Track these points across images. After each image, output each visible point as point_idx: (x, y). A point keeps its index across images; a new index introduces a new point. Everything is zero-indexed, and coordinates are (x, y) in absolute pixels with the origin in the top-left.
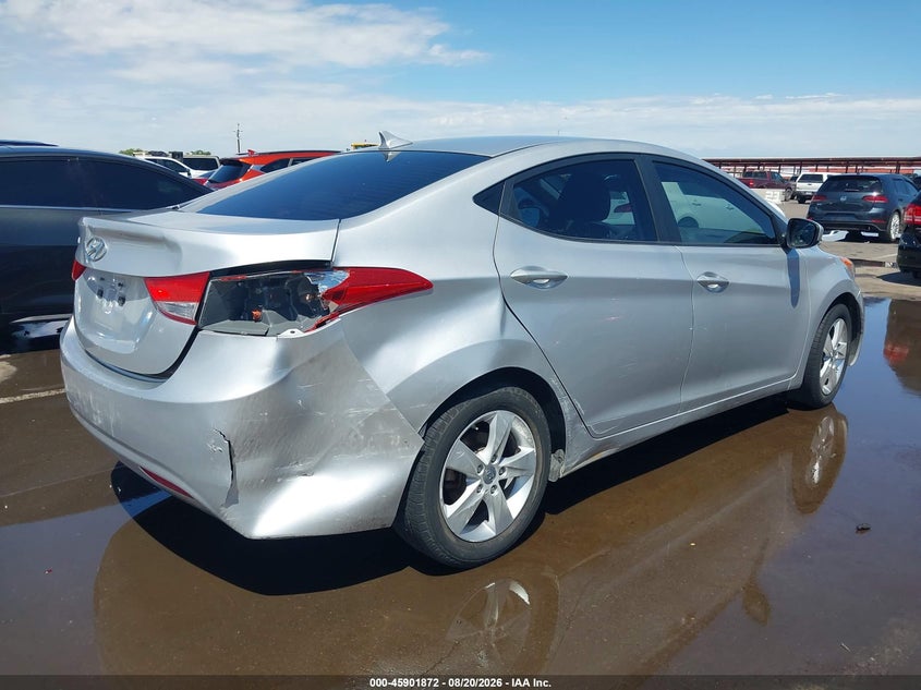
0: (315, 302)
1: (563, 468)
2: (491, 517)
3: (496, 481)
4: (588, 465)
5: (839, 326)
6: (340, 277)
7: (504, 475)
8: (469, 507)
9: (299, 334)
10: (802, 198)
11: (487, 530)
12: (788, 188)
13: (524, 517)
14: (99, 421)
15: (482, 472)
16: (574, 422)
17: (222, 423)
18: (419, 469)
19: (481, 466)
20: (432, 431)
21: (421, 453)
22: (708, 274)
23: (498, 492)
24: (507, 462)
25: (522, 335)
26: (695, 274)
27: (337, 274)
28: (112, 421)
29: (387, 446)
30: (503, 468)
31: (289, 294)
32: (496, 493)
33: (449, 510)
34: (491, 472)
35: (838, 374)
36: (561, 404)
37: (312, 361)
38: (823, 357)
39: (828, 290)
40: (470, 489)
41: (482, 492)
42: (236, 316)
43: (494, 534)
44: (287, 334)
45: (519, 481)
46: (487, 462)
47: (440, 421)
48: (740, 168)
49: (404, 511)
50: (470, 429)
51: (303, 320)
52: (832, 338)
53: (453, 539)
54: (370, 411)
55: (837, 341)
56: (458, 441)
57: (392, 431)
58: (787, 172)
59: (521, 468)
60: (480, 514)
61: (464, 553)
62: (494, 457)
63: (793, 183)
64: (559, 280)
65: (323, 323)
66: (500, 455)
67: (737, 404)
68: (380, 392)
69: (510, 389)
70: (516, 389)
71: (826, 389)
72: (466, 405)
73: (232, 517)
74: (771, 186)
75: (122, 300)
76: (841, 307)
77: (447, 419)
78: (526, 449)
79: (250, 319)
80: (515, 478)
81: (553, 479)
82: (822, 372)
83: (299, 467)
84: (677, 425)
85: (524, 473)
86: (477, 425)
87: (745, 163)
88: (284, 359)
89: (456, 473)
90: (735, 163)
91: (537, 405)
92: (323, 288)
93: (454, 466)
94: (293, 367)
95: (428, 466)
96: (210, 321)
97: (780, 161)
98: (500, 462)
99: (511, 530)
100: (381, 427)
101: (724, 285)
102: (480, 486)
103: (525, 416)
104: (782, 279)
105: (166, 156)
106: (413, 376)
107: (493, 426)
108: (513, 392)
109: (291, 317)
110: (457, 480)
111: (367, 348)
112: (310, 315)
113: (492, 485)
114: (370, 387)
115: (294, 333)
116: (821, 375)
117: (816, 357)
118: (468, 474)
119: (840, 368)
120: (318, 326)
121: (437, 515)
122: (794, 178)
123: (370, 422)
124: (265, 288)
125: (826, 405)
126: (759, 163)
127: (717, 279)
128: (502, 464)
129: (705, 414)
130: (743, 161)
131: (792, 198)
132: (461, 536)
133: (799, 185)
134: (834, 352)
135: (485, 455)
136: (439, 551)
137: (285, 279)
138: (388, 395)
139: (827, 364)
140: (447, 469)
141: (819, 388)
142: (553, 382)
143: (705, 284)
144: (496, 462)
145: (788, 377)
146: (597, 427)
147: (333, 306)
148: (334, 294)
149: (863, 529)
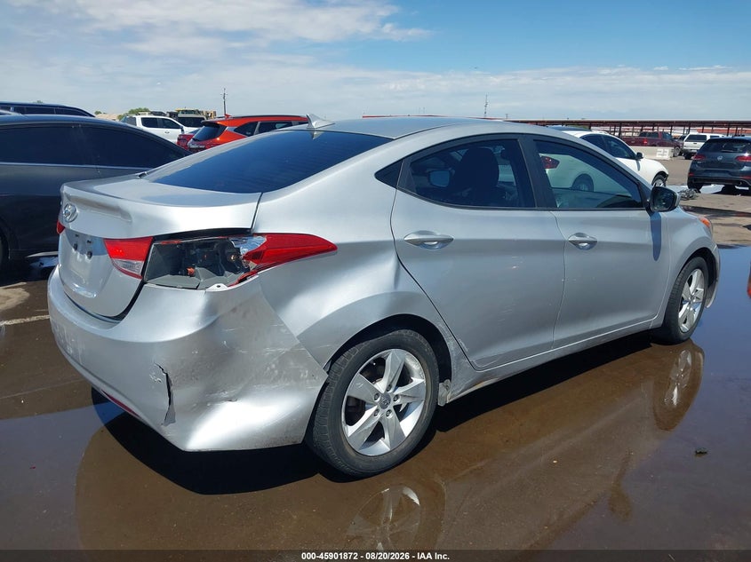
0: (239, 261)
1: (449, 396)
2: (387, 435)
3: (390, 407)
4: (472, 392)
5: (696, 275)
6: (258, 242)
7: (398, 402)
8: (366, 428)
9: (224, 288)
10: (688, 155)
11: (383, 446)
12: (677, 146)
13: (415, 435)
14: (71, 351)
15: (379, 399)
16: (458, 358)
17: (161, 359)
18: (324, 397)
19: (378, 394)
20: (336, 367)
21: (326, 385)
22: (579, 235)
23: (392, 416)
24: (400, 391)
25: (413, 288)
26: (568, 235)
27: (256, 238)
28: (80, 352)
29: (297, 379)
30: (397, 396)
31: (218, 254)
32: (391, 416)
33: (350, 430)
34: (386, 399)
35: (695, 315)
36: (448, 344)
37: (234, 310)
38: (682, 301)
39: (687, 245)
40: (368, 413)
41: (379, 416)
42: (174, 273)
43: (389, 450)
44: (214, 288)
45: (411, 406)
46: (383, 391)
47: (342, 358)
48: (638, 128)
49: (312, 431)
50: (369, 364)
51: (229, 276)
52: (690, 285)
53: (352, 454)
54: (282, 350)
55: (695, 287)
56: (358, 374)
57: (301, 367)
58: (678, 132)
59: (413, 396)
60: (377, 432)
61: (362, 465)
62: (389, 386)
63: (681, 142)
64: (446, 242)
65: (244, 279)
66: (394, 385)
67: (603, 341)
68: (292, 334)
69: (402, 331)
70: (409, 331)
71: (685, 327)
72: (364, 345)
73: (170, 433)
74: (662, 144)
75: (90, 254)
76: (699, 260)
77: (349, 357)
78: (417, 380)
79: (186, 275)
80: (408, 404)
81: (441, 404)
82: (681, 314)
83: (225, 395)
84: (550, 359)
85: (416, 399)
86: (374, 361)
87: (643, 124)
88: (211, 309)
89: (357, 400)
90: (634, 124)
91: (427, 344)
92: (244, 251)
93: (354, 395)
94: (218, 315)
95: (332, 395)
96: (154, 275)
97: (672, 122)
98: (394, 391)
99: (404, 446)
100: (292, 363)
101: (592, 244)
102: (377, 410)
103: (416, 354)
104: (646, 237)
105: (165, 115)
106: (319, 322)
107: (388, 361)
108: (406, 334)
109: (219, 273)
110: (358, 405)
111: (281, 299)
112: (235, 271)
113: (387, 410)
114: (283, 331)
115: (219, 287)
116: (680, 316)
117: (676, 301)
118: (367, 401)
119: (697, 310)
120: (240, 281)
121: (339, 434)
122: (682, 138)
123: (283, 359)
124: (198, 250)
125: (683, 341)
126: (653, 124)
127: (588, 238)
128: (396, 393)
129: (576, 350)
130: (640, 122)
131: (680, 154)
132: (361, 451)
133: (686, 143)
134: (692, 297)
135: (381, 385)
136: (340, 463)
137: (213, 243)
138: (299, 337)
139: (685, 307)
140: (348, 397)
141: (677, 326)
142: (440, 326)
143: (575, 243)
144: (391, 391)
145: (650, 318)
146: (479, 361)
147: (252, 265)
148: (253, 256)
149: (700, 453)
